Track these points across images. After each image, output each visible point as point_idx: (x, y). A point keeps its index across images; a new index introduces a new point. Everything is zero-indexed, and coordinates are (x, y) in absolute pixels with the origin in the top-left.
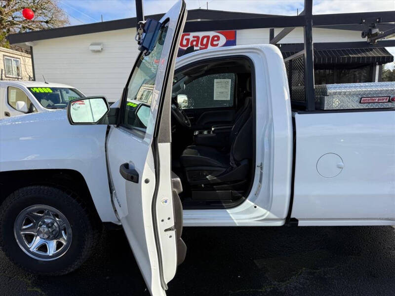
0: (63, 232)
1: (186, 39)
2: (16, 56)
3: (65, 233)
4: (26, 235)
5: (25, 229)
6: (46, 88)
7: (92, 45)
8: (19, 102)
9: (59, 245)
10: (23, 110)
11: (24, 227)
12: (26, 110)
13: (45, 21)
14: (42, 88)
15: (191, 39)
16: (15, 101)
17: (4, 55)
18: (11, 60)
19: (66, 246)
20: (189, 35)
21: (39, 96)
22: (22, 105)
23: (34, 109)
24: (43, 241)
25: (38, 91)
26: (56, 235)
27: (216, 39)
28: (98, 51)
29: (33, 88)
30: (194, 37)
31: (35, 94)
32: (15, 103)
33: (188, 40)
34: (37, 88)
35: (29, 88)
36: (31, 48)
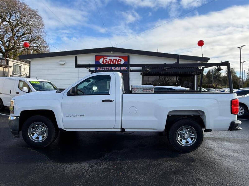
0: (45, 132)
1: (105, 60)
2: (20, 64)
3: (46, 132)
4: (32, 133)
5: (32, 131)
6: (37, 81)
7: (60, 61)
8: (24, 88)
9: (43, 137)
10: (26, 91)
11: (31, 130)
12: (27, 91)
13: (36, 46)
14: (35, 81)
15: (108, 60)
16: (22, 87)
17: (14, 64)
18: (17, 66)
19: (46, 137)
20: (107, 58)
21: (34, 85)
22: (26, 89)
23: (31, 91)
24: (37, 136)
25: (33, 83)
26: (42, 134)
27: (120, 60)
28: (63, 65)
29: (31, 81)
30: (109, 59)
31: (32, 84)
32: (22, 88)
33: (106, 61)
34: (33, 81)
35: (29, 81)
36: (30, 61)
